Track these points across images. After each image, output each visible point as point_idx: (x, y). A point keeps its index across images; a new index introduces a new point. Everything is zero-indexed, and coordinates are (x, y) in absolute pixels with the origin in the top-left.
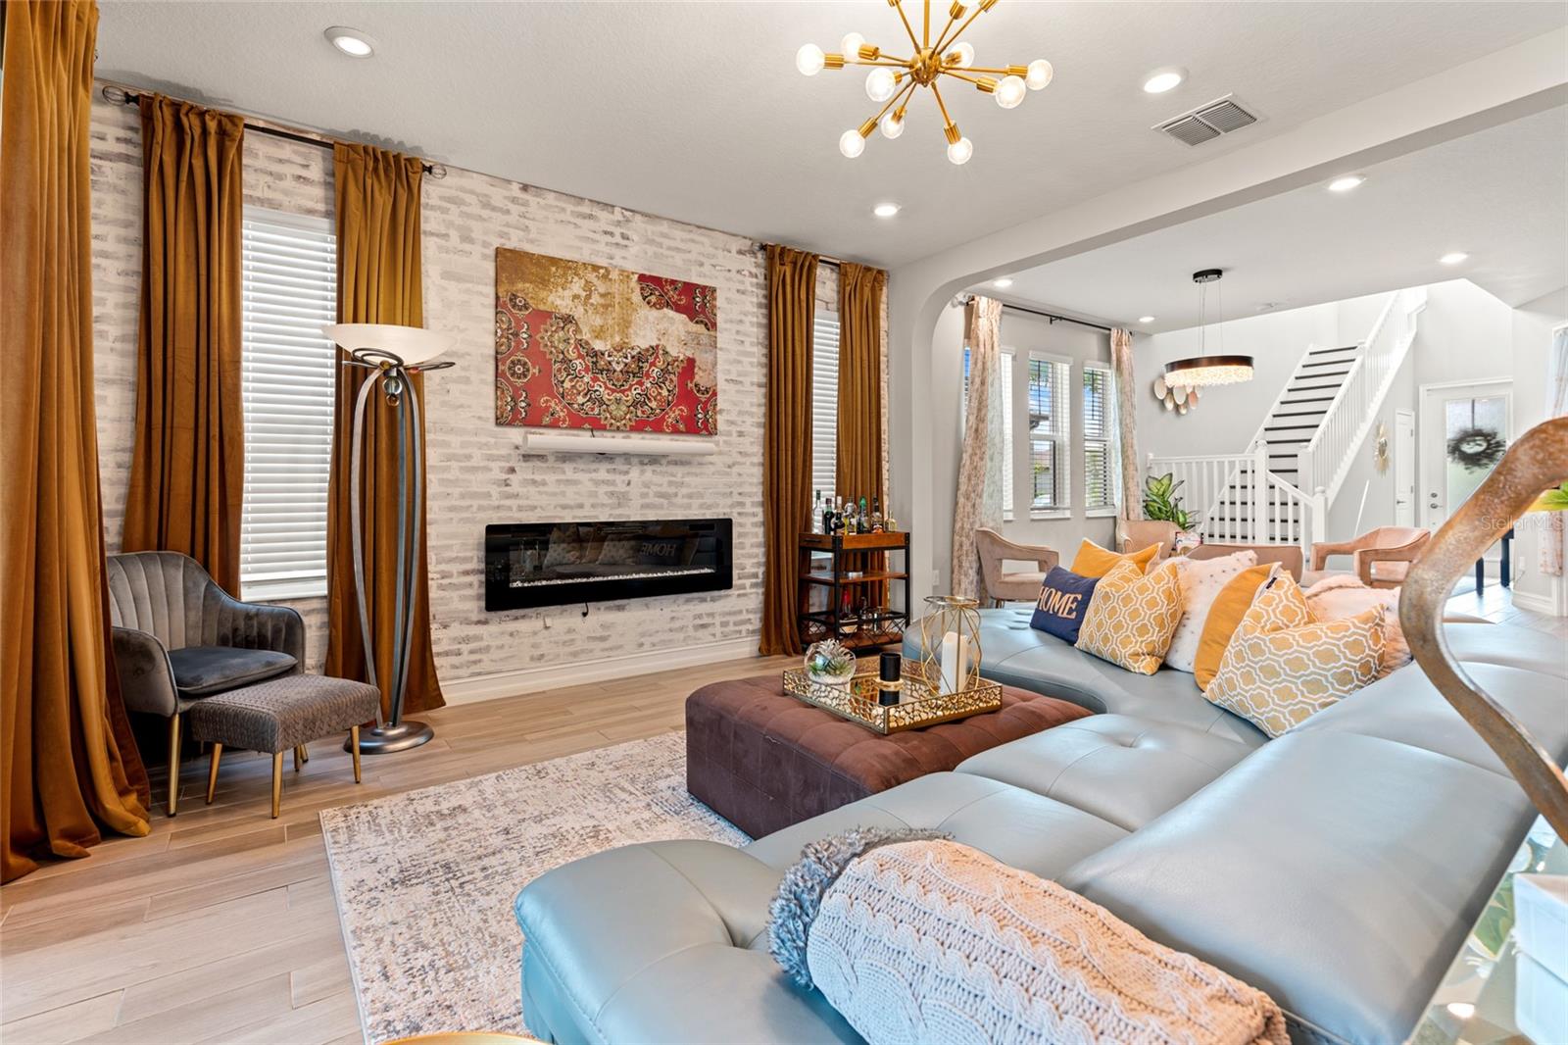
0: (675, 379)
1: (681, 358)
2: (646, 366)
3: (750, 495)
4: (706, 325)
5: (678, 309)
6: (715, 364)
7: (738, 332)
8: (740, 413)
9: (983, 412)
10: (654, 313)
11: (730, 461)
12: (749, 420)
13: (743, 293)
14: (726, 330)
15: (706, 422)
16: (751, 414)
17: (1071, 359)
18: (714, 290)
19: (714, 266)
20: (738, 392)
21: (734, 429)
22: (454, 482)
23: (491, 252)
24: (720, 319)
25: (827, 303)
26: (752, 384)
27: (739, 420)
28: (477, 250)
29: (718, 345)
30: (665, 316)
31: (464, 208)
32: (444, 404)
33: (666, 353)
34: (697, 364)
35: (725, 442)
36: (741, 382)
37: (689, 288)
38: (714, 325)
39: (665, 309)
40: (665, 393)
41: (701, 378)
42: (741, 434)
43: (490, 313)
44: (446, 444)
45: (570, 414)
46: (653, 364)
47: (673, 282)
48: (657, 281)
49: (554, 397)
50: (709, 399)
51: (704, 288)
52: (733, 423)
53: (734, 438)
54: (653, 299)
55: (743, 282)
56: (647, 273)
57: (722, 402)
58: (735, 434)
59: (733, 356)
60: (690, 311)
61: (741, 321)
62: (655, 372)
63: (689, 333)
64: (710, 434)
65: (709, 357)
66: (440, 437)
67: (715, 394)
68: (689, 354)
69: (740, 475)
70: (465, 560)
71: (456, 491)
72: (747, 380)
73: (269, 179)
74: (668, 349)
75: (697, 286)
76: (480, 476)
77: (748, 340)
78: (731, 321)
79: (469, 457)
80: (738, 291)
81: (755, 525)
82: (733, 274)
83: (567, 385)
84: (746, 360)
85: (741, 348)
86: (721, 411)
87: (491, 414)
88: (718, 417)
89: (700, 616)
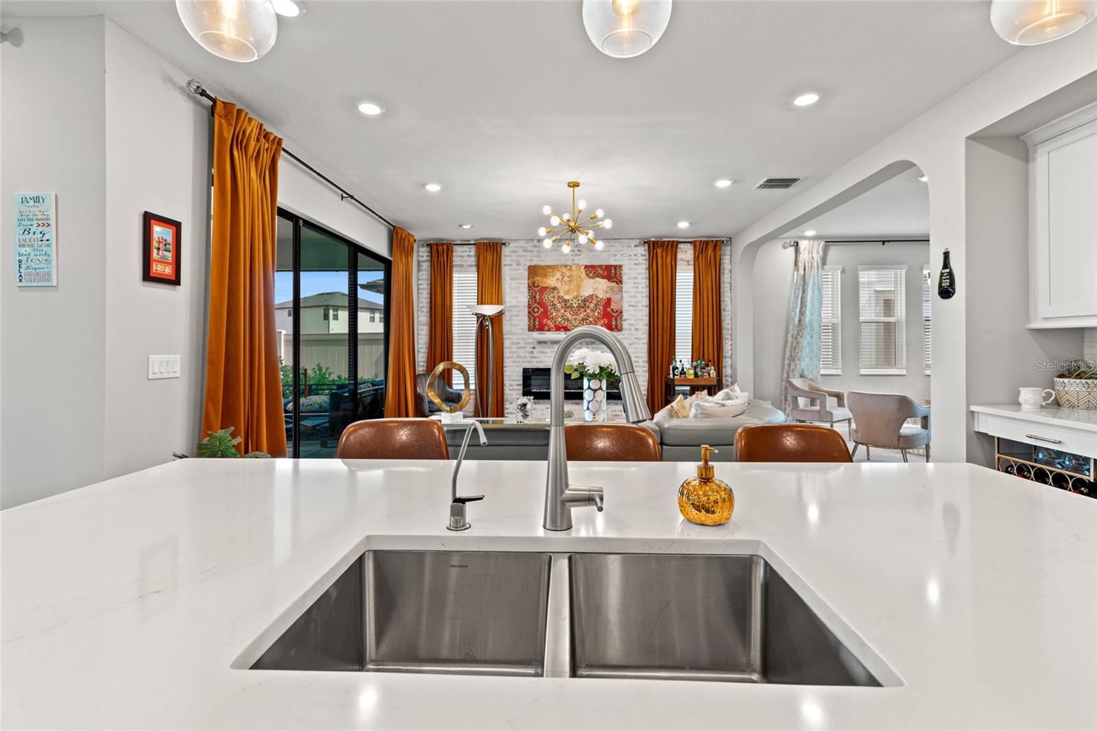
0: (601, 308)
1: (604, 298)
2: (588, 304)
3: (641, 358)
4: (617, 282)
5: (603, 277)
6: (622, 298)
7: (635, 283)
8: (636, 320)
9: (803, 310)
10: (592, 281)
11: (631, 342)
12: (641, 323)
13: (638, 264)
14: (628, 283)
15: (616, 326)
16: (642, 320)
17: (906, 266)
18: (621, 266)
19: (622, 255)
20: (635, 310)
21: (633, 328)
22: (515, 353)
23: (527, 267)
24: (625, 278)
25: (688, 261)
26: (643, 306)
27: (635, 323)
28: (522, 268)
29: (624, 290)
30: (596, 281)
31: (518, 254)
32: (511, 324)
33: (597, 297)
34: (612, 300)
35: (628, 334)
36: (636, 306)
37: (608, 268)
38: (621, 282)
39: (597, 279)
40: (596, 314)
41: (614, 306)
42: (636, 330)
43: (526, 290)
44: (512, 339)
45: (555, 325)
46: (591, 302)
47: (600, 266)
48: (593, 267)
49: (549, 319)
50: (618, 315)
51: (615, 267)
52: (632, 325)
53: (633, 332)
54: (591, 275)
55: (637, 260)
56: (589, 264)
57: (625, 316)
58: (633, 330)
59: (632, 294)
60: (609, 278)
61: (636, 278)
62: (592, 306)
63: (608, 287)
64: (619, 330)
65: (618, 296)
66: (510, 336)
67: (621, 312)
68: (608, 296)
69: (636, 348)
70: (518, 380)
71: (515, 355)
72: (640, 305)
73: (460, 258)
74: (598, 295)
75: (612, 266)
76: (523, 350)
77: (640, 286)
78: (631, 278)
79: (519, 343)
80: (635, 264)
81: (645, 371)
82: (632, 257)
83: (554, 314)
84: (639, 295)
85: (637, 290)
86: (625, 320)
87: (527, 327)
88: (624, 323)
89: (615, 411)
